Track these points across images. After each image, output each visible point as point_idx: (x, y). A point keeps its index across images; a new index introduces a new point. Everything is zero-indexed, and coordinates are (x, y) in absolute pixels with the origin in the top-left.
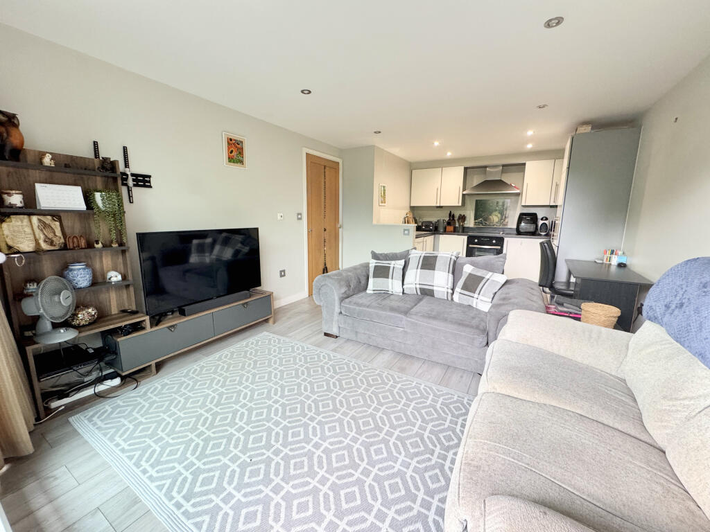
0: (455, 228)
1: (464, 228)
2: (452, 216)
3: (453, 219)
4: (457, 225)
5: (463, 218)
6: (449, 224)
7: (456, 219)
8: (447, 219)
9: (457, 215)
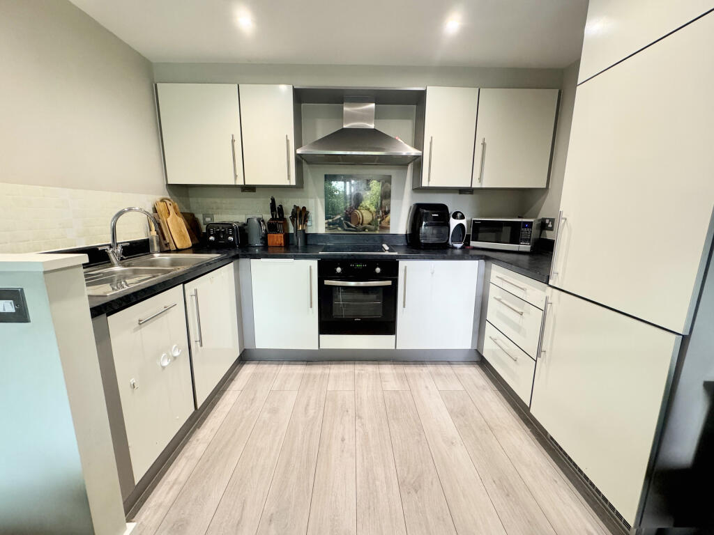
0: (287, 237)
1: (306, 236)
2: (276, 210)
3: (282, 218)
4: (292, 230)
5: (302, 215)
6: (272, 227)
7: (288, 216)
8: (268, 217)
9: (288, 206)
